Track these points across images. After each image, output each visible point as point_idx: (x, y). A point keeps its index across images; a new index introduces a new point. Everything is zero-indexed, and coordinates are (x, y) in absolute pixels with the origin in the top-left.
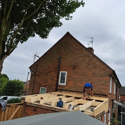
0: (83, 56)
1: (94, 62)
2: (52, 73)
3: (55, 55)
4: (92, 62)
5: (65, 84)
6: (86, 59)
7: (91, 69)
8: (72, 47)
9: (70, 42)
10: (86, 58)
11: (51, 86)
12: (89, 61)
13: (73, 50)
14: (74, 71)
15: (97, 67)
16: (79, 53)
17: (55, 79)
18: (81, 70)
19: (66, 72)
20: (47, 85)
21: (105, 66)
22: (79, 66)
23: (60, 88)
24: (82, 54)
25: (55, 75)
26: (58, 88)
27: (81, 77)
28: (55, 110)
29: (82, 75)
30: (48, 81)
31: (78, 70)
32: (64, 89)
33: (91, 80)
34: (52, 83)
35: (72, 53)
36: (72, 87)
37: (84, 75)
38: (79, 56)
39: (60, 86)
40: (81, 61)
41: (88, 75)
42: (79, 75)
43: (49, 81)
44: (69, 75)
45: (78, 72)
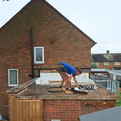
0: (62, 28)
1: (75, 34)
2: (23, 49)
3: (24, 26)
4: (72, 35)
5: (43, 62)
6: (66, 31)
7: (73, 42)
8: (46, 15)
9: (43, 8)
10: (66, 29)
11: (24, 66)
12: (69, 33)
13: (47, 19)
14: (52, 45)
15: (79, 40)
16: (56, 23)
17: (29, 57)
18: (61, 44)
19: (43, 48)
20: (18, 66)
21: (86, 38)
22: (58, 39)
23: (37, 68)
24: (60, 24)
25: (28, 52)
26: (35, 67)
27: (62, 52)
28: (67, 99)
29: (63, 49)
30: (18, 60)
31: (57, 44)
32: (43, 67)
33: (73, 54)
34: (24, 63)
35: (47, 23)
36: (52, 64)
37: (65, 49)
38: (57, 27)
39: (37, 65)
40: (60, 34)
41: (70, 49)
42: (59, 50)
43: (20, 61)
44: (46, 51)
45: (57, 47)
